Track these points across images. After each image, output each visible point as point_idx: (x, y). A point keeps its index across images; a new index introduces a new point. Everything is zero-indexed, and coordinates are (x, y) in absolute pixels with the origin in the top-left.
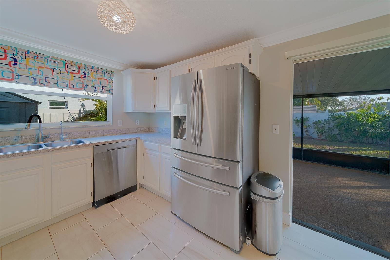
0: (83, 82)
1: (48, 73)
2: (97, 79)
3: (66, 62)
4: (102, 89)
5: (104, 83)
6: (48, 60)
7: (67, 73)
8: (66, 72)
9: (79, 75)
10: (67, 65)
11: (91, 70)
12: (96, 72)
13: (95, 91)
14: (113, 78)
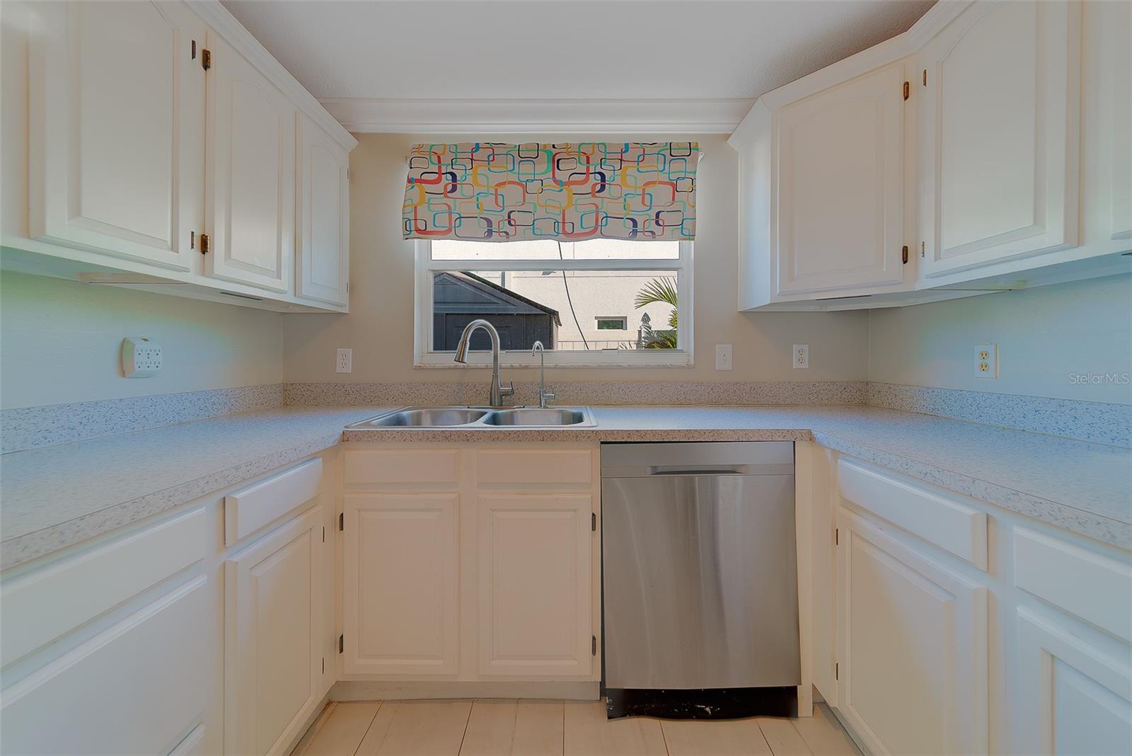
0: (597, 207)
1: (512, 195)
2: (639, 188)
3: (554, 151)
4: (657, 223)
5: (662, 196)
6: (513, 157)
7: (558, 188)
8: (555, 184)
9: (587, 188)
10: (558, 161)
11: (621, 160)
12: (638, 162)
13: (635, 232)
14: (695, 172)
